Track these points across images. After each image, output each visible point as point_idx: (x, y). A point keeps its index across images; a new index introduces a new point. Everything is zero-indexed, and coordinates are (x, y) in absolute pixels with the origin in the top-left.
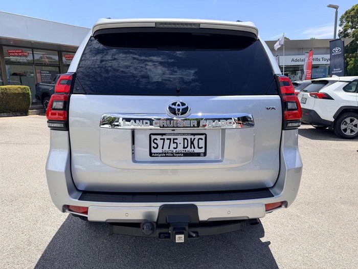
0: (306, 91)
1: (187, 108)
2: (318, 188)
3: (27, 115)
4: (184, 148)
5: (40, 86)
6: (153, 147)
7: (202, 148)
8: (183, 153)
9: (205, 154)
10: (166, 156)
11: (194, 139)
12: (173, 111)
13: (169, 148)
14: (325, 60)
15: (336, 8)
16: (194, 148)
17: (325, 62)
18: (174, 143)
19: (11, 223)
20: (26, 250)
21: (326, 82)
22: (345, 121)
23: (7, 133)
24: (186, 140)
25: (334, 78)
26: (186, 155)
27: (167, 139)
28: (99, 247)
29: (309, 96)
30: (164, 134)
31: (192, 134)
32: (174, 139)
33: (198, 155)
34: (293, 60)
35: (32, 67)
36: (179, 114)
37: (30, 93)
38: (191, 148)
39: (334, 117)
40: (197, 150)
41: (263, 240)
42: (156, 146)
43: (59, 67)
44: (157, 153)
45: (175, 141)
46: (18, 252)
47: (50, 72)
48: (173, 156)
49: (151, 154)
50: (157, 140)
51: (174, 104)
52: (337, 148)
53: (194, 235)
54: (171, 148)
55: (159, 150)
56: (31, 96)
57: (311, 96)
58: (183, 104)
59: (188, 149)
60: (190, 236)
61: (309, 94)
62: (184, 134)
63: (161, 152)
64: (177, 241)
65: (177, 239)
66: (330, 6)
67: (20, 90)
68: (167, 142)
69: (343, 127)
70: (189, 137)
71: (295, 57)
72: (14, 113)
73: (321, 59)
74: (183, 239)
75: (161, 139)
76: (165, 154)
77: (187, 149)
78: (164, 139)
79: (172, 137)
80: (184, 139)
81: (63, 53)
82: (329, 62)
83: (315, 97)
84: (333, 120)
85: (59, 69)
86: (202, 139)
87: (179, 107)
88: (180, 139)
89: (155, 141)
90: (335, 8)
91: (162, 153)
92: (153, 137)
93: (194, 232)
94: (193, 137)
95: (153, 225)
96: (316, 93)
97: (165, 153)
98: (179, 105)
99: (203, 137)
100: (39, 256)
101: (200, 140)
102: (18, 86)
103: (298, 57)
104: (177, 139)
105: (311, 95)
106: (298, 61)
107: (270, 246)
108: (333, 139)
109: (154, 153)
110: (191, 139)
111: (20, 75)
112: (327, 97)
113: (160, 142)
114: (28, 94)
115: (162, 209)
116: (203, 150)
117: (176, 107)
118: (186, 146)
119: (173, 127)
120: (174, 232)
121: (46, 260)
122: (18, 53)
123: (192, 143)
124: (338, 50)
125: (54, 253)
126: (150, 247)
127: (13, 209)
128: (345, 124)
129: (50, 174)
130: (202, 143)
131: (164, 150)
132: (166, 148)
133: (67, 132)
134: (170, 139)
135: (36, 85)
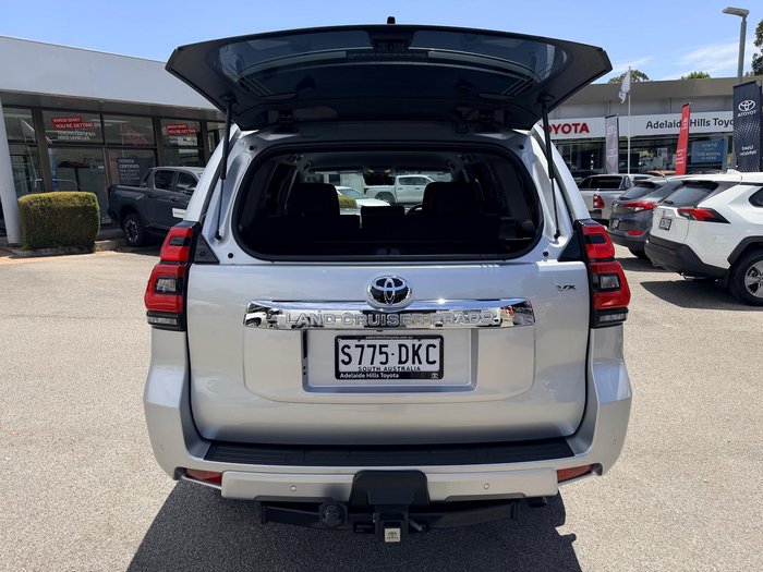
0: (671, 204)
1: (406, 288)
2: (683, 419)
3: (91, 252)
4: (400, 362)
5: (117, 192)
6: (343, 361)
7: (434, 362)
8: (398, 373)
9: (440, 374)
10: (366, 378)
11: (420, 346)
12: (378, 296)
13: (372, 363)
14: (721, 123)
15: (743, 14)
16: (420, 363)
17: (722, 129)
18: (381, 353)
19: (74, 488)
20: (104, 545)
21: (712, 187)
22: (754, 269)
23: (55, 292)
24: (403, 349)
25: (732, 175)
26: (405, 375)
27: (369, 346)
28: (240, 539)
29: (677, 215)
30: (364, 337)
31: (415, 337)
32: (381, 346)
33: (427, 375)
34: (649, 125)
35: (100, 151)
36: (389, 302)
37: (98, 206)
38: (414, 363)
39: (729, 260)
40: (425, 367)
41: (562, 531)
42: (347, 359)
43: (155, 150)
44: (349, 373)
45: (384, 349)
46: (89, 547)
47: (137, 161)
48: (380, 378)
49: (338, 375)
50: (349, 347)
51: (381, 282)
52: (734, 328)
53: (420, 529)
54: (377, 364)
55: (354, 367)
56: (99, 213)
57: (681, 214)
58: (398, 282)
59: (409, 366)
60: (412, 530)
61: (675, 209)
62: (400, 337)
63: (357, 370)
64: (387, 540)
65: (386, 535)
66: (729, 11)
67: (77, 201)
68: (368, 352)
69: (749, 280)
70: (409, 343)
71: (654, 118)
72: (67, 249)
73: (712, 122)
74: (399, 535)
75: (357, 346)
76: (366, 375)
77: (406, 366)
78: (362, 347)
79: (378, 343)
80: (400, 346)
81: (163, 122)
82: (730, 128)
83: (690, 218)
84: (727, 266)
85: (156, 155)
86: (434, 346)
87: (390, 289)
88: (393, 346)
89: (346, 350)
90: (741, 15)
91: (359, 373)
92: (342, 343)
93: (419, 523)
94: (417, 343)
95: (342, 510)
96: (692, 208)
97: (365, 373)
98: (389, 285)
99: (436, 342)
100: (129, 557)
101: (431, 348)
102: (74, 193)
103: (661, 118)
104: (387, 346)
105: (680, 212)
106: (661, 126)
107: (574, 544)
108: (728, 305)
109: (344, 373)
110: (414, 346)
111: (77, 166)
112: (714, 217)
113: (355, 353)
114: (94, 208)
115: (359, 478)
116: (436, 367)
117: (385, 289)
118: (404, 359)
119: (379, 326)
120: (382, 522)
121: (143, 564)
122: (73, 123)
123: (416, 353)
124: (751, 106)
125: (157, 552)
126: (339, 543)
127: (76, 459)
128: (754, 276)
129: (151, 410)
130: (434, 354)
131: (362, 366)
132: (366, 363)
133: (183, 334)
134: (374, 347)
135: (109, 190)
